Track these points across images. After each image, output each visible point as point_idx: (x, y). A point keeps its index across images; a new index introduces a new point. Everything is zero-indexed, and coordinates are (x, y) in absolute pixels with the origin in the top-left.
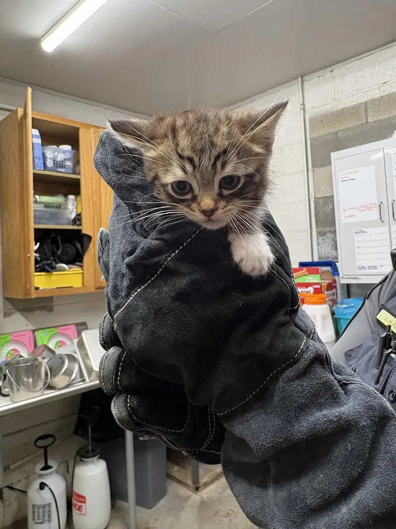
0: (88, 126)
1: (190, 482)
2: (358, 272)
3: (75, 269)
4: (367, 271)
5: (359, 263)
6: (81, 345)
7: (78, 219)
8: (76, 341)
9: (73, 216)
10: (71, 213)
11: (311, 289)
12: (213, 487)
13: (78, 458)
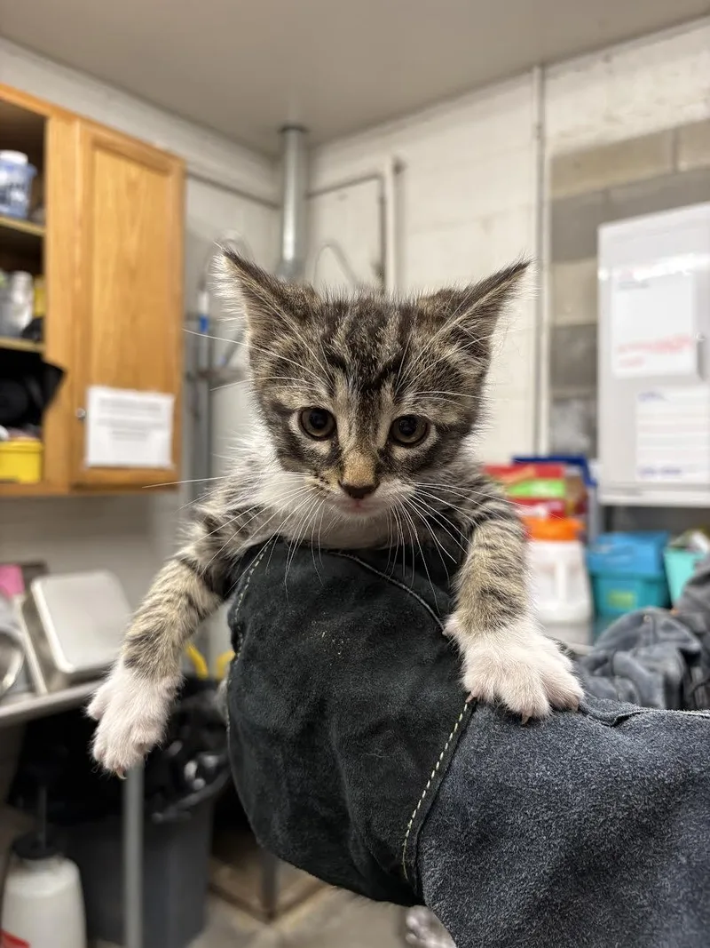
0: (68, 117)
1: (256, 902)
2: (639, 479)
3: (24, 441)
4: (658, 479)
5: (643, 462)
6: (31, 610)
7: (36, 329)
8: (18, 601)
9: (24, 320)
10: (20, 312)
11: (541, 511)
12: (304, 911)
13: (14, 859)
